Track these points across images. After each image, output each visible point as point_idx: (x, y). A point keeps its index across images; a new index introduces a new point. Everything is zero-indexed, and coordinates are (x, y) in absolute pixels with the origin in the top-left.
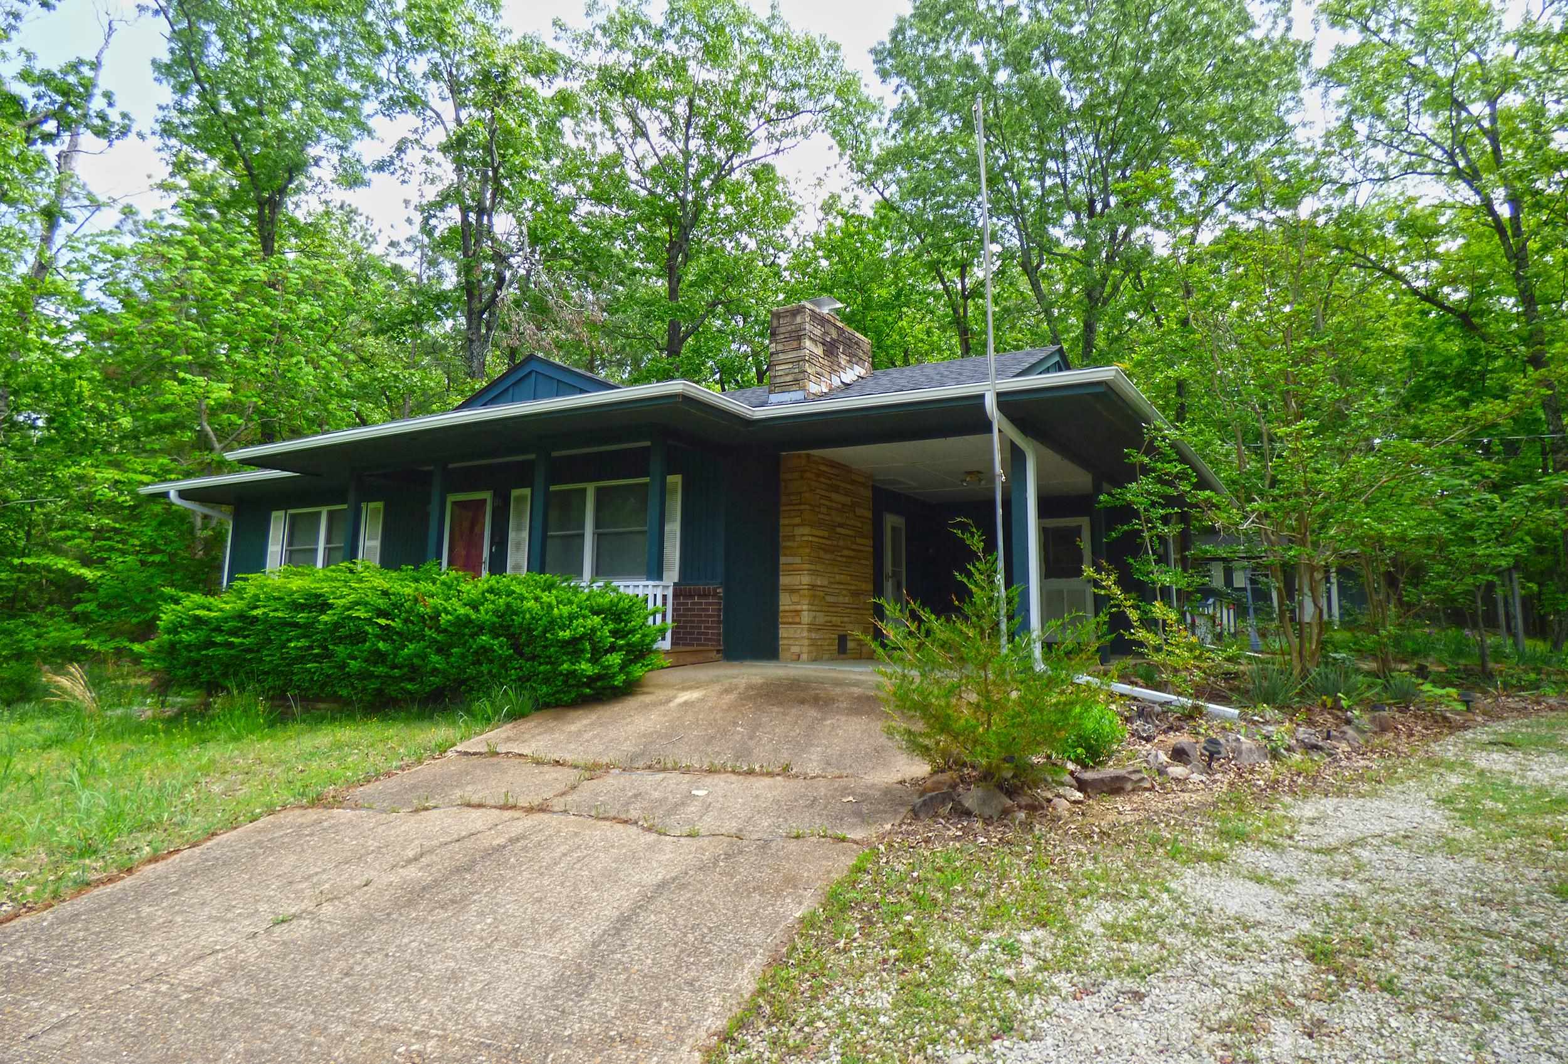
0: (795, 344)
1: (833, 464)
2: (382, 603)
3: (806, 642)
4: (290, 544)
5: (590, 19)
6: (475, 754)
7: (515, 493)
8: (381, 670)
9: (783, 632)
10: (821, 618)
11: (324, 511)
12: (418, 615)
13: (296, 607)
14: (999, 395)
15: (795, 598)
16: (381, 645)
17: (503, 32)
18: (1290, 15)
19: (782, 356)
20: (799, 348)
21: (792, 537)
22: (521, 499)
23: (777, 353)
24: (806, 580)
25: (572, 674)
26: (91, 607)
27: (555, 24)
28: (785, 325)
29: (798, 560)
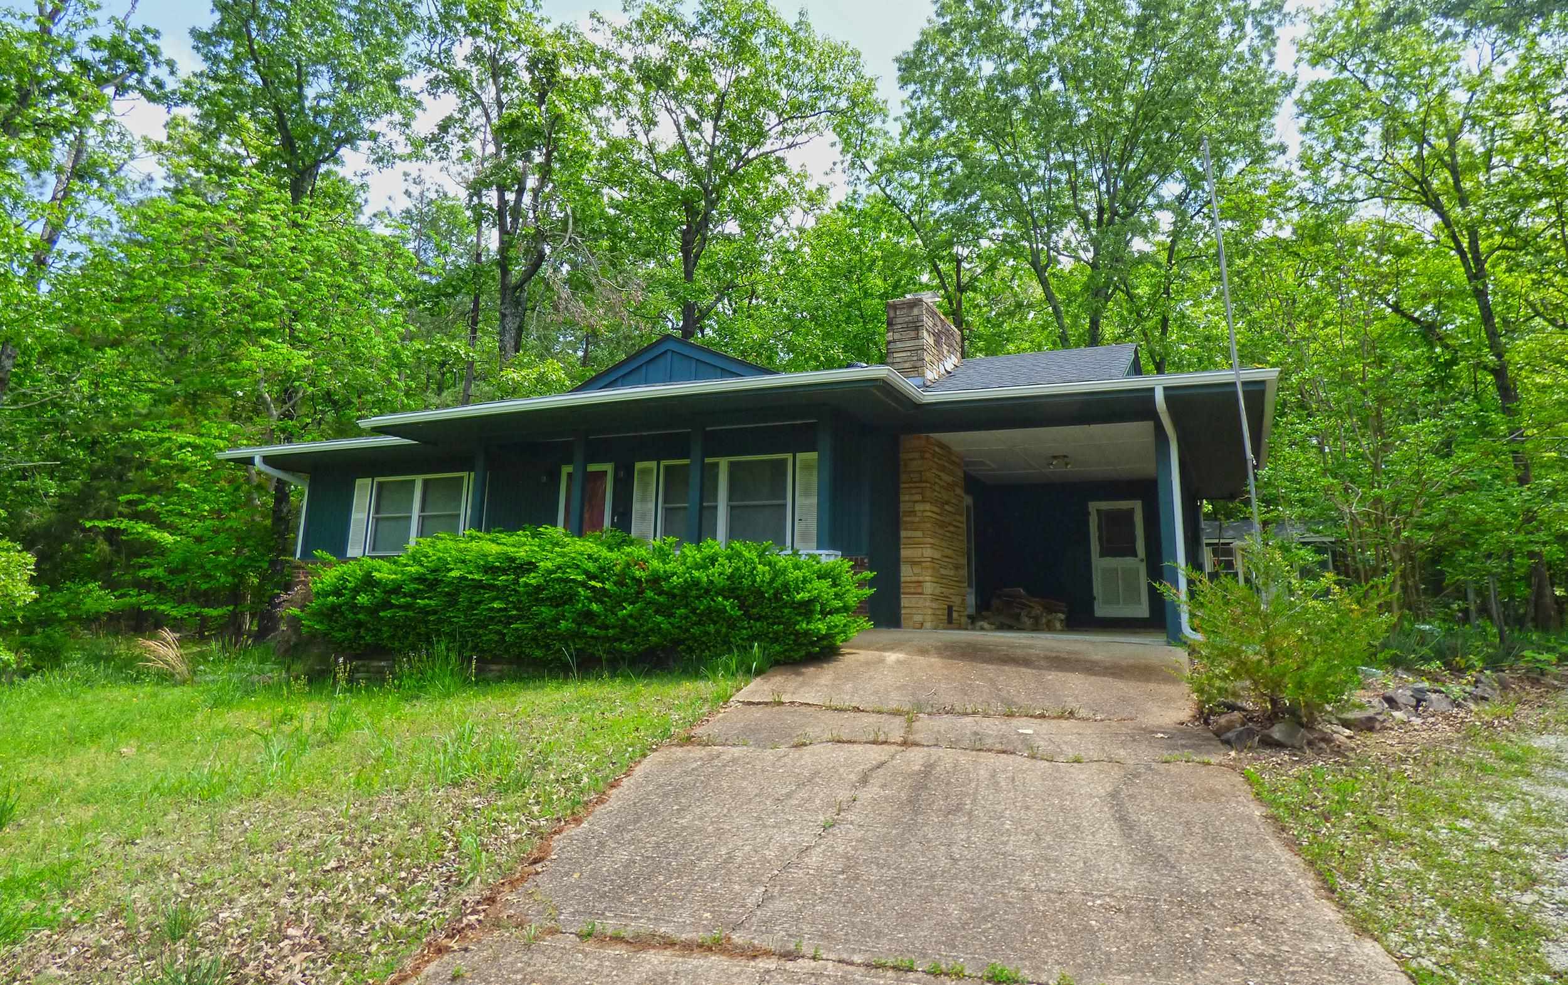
0: (913, 334)
1: (941, 445)
2: (591, 566)
3: (930, 612)
4: (377, 511)
5: (627, 14)
6: (759, 703)
7: (639, 466)
8: (591, 630)
9: (905, 601)
10: (938, 591)
11: (419, 480)
12: (633, 578)
13: (489, 569)
14: (1165, 389)
15: (917, 570)
16: (594, 606)
17: (542, 20)
18: (1274, 50)
19: (899, 345)
20: (917, 338)
21: (913, 513)
22: (645, 472)
23: (894, 341)
24: (928, 552)
25: (806, 633)
26: (159, 571)
27: (592, 16)
28: (902, 316)
29: (919, 534)
